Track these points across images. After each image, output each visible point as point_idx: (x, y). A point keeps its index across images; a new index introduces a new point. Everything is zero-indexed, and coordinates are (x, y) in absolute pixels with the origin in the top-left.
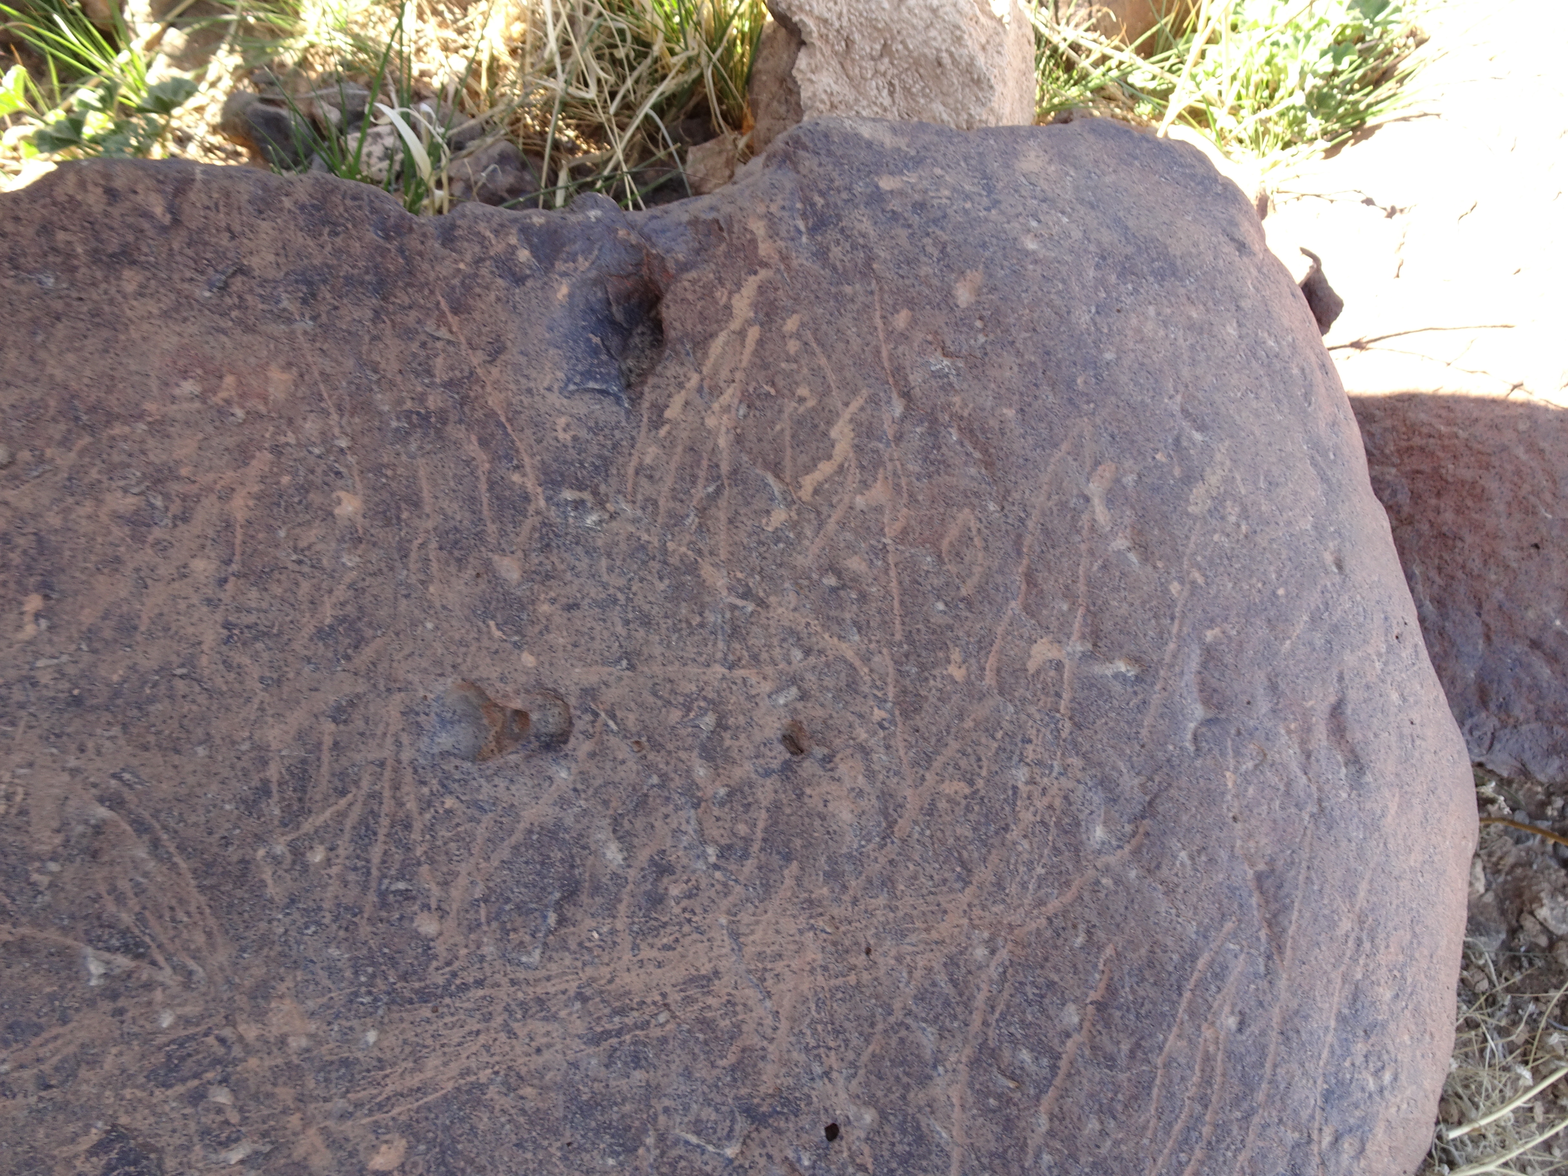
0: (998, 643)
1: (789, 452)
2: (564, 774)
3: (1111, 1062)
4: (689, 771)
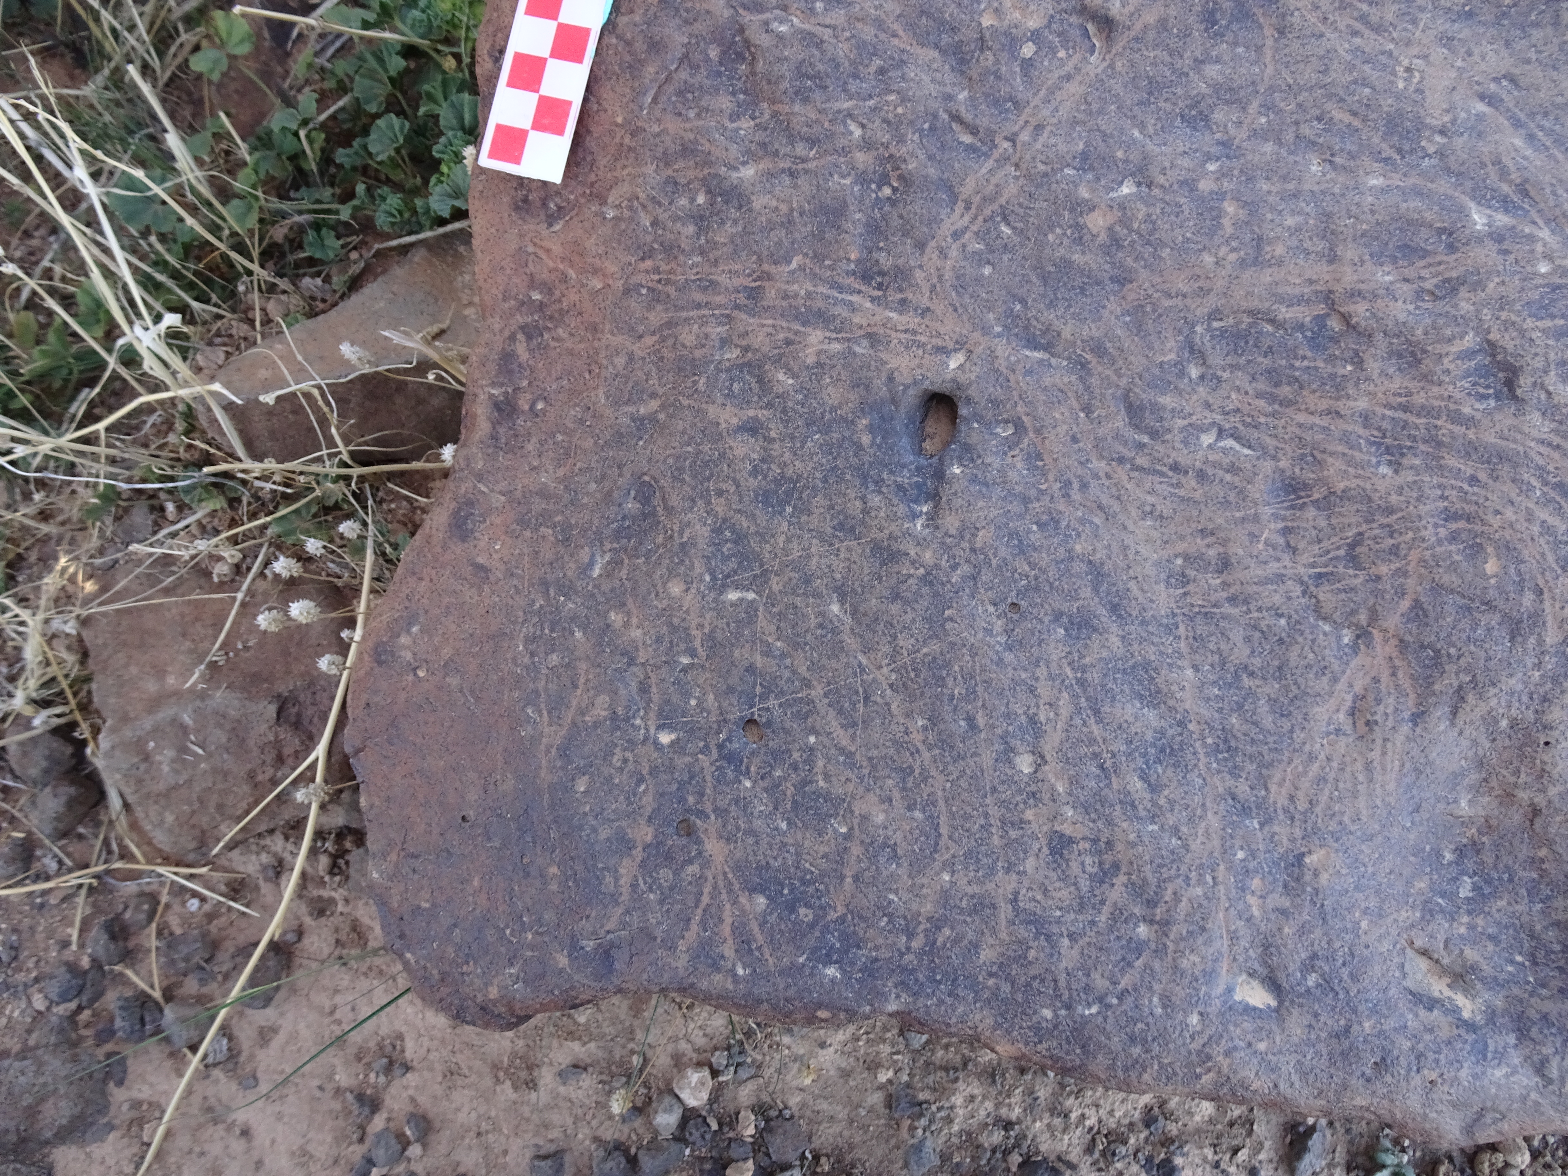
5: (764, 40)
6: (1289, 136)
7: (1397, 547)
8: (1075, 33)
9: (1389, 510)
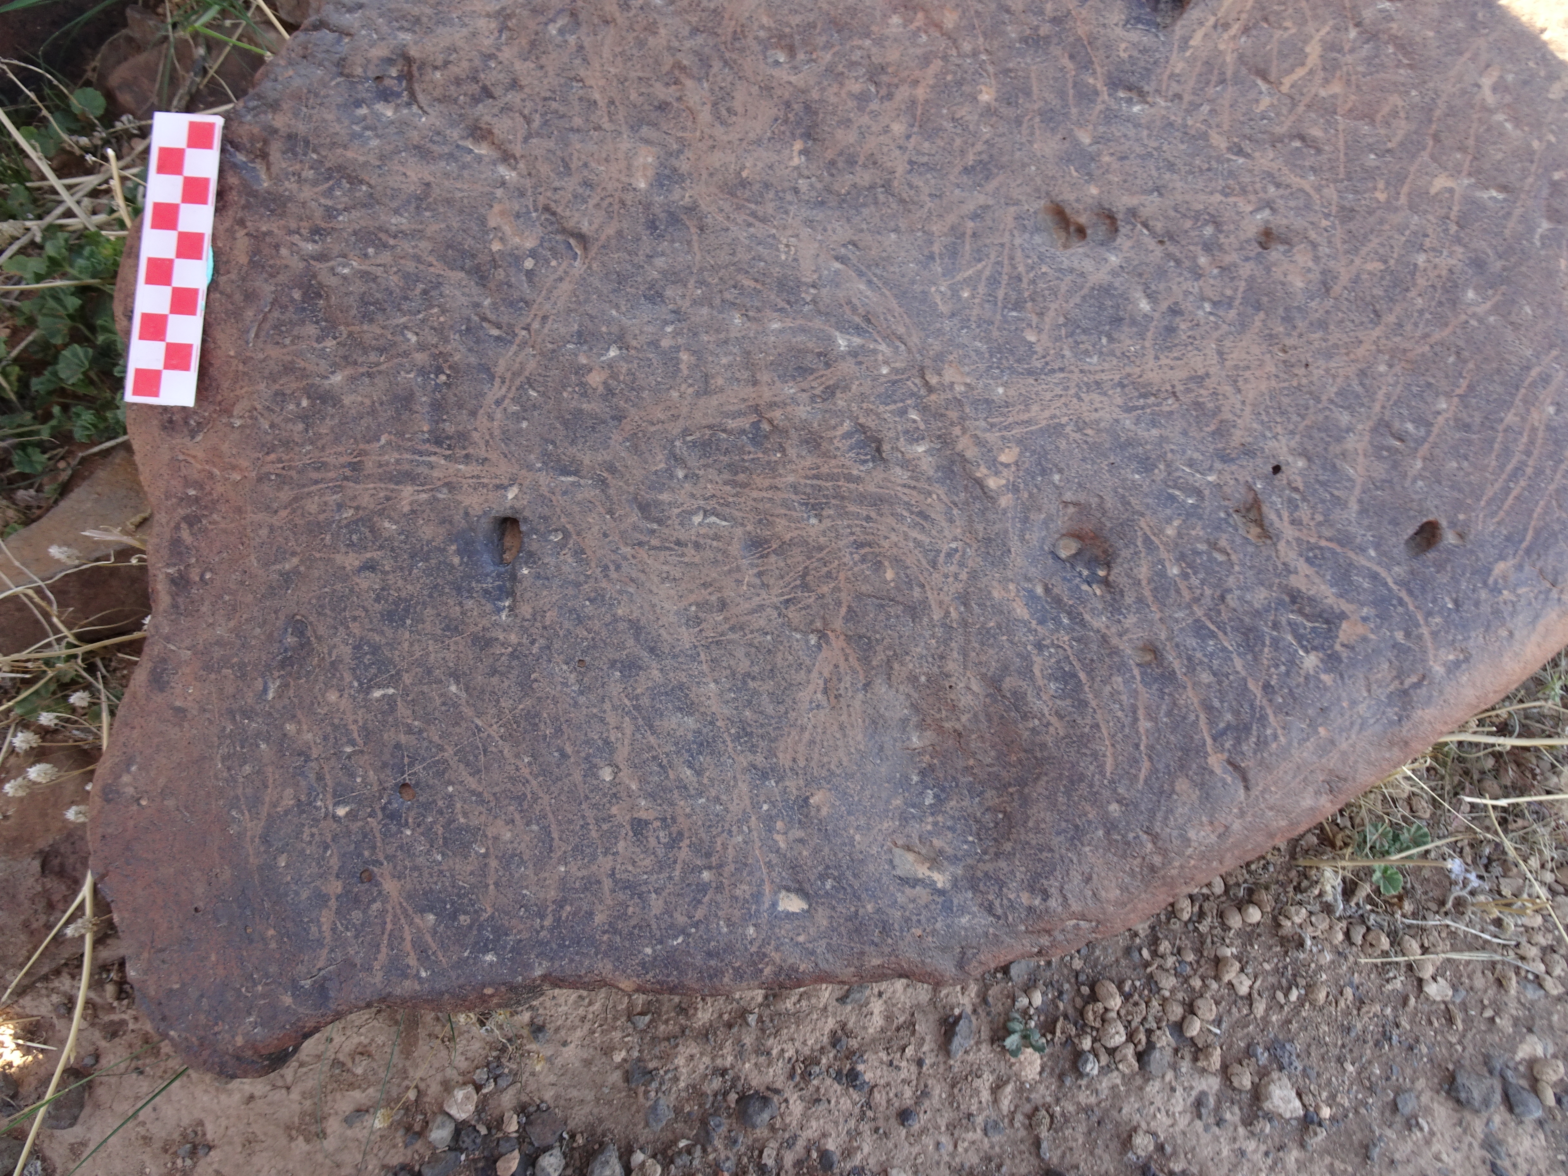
0: (1411, 177)
1: (1275, 62)
2: (1113, 258)
3: (1467, 427)
4: (1194, 258)
5: (333, 281)
6: (717, 301)
7: (829, 572)
8: (562, 247)
9: (821, 549)
